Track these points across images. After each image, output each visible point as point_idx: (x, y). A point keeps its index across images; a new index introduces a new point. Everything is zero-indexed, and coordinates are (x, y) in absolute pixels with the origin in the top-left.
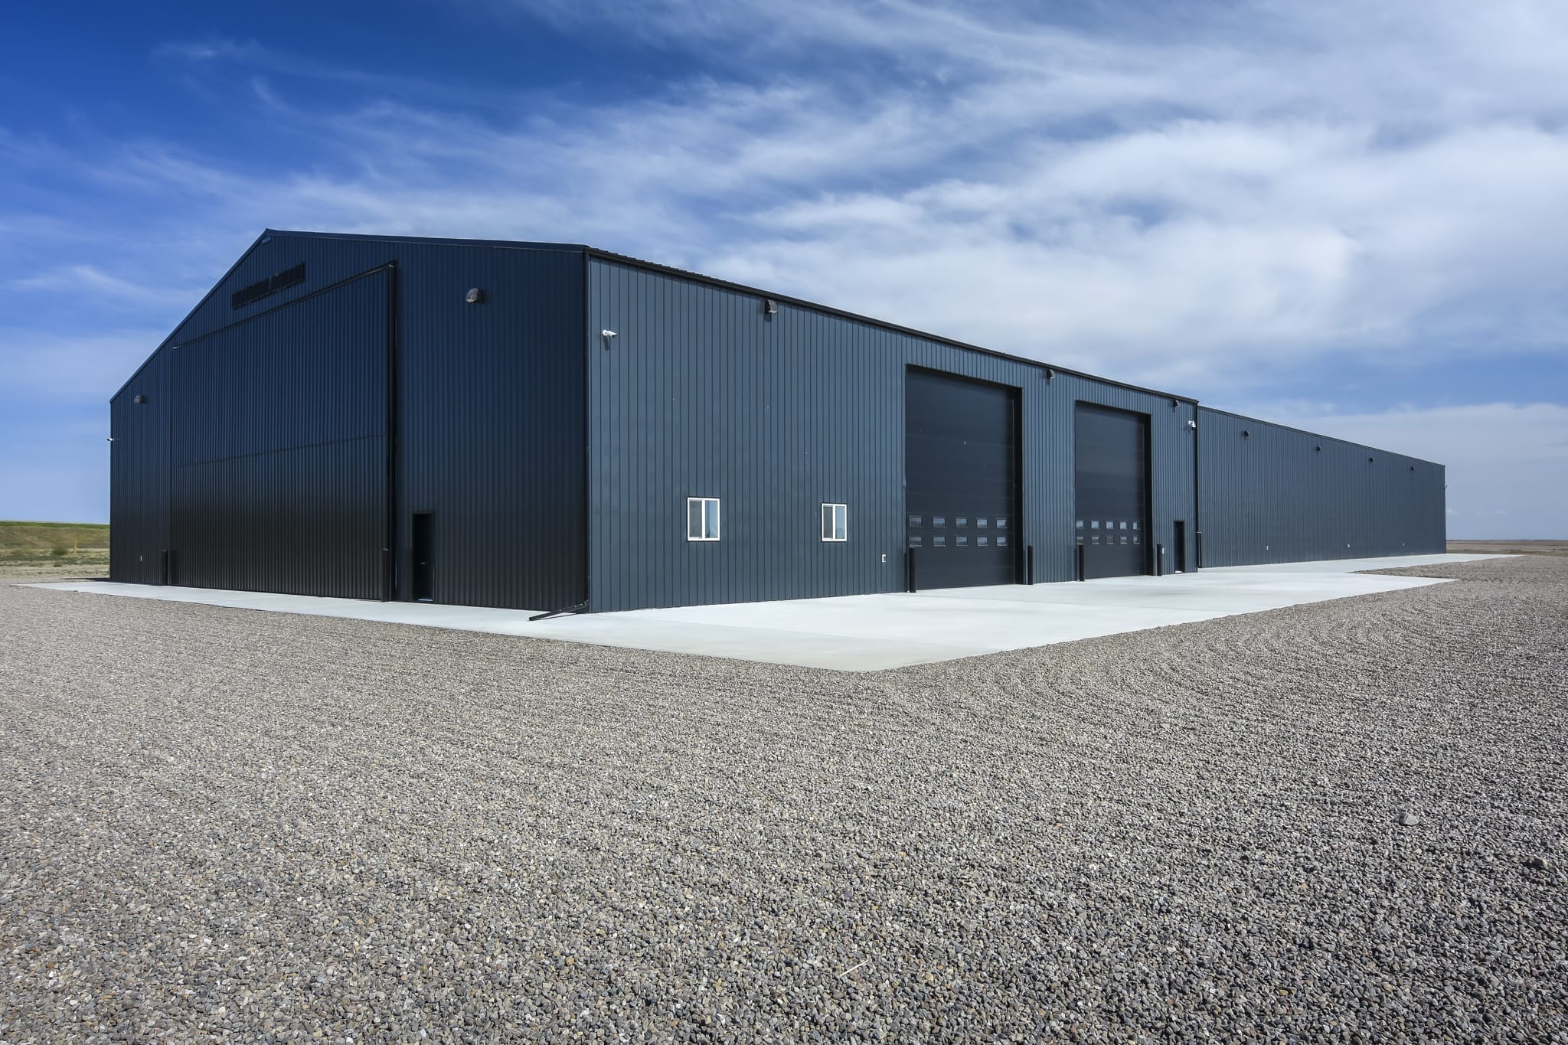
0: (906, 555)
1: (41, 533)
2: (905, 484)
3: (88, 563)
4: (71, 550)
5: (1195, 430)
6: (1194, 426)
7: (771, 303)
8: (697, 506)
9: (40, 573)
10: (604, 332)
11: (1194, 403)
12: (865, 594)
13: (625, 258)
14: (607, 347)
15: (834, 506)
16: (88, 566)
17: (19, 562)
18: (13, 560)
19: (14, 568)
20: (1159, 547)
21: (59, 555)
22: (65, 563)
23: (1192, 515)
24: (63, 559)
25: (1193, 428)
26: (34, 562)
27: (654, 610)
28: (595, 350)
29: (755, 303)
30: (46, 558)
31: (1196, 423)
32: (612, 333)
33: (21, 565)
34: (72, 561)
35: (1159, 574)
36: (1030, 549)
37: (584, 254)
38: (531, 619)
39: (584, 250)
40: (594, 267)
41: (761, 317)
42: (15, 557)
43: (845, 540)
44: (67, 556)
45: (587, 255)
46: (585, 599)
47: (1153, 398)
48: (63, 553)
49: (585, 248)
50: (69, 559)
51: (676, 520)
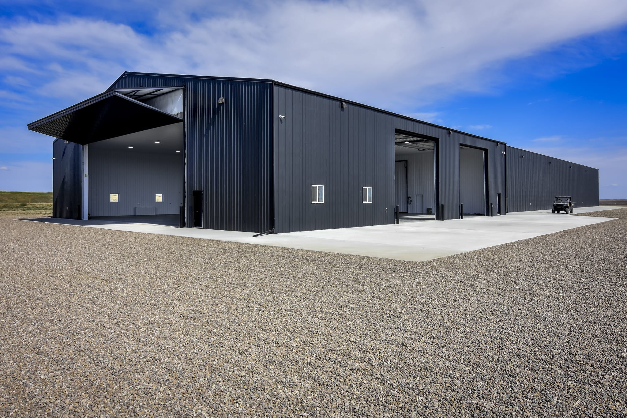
0: (395, 208)
1: (9, 196)
2: (394, 179)
3: (36, 209)
4: (28, 204)
5: (505, 155)
6: (505, 154)
7: (344, 103)
8: (315, 188)
9: (17, 214)
10: (280, 116)
11: (505, 144)
12: (379, 225)
13: (288, 85)
14: (282, 122)
15: (367, 188)
16: (37, 211)
17: (8, 209)
18: (5, 208)
19: (6, 212)
20: (491, 204)
21: (23, 206)
22: (27, 210)
23: (504, 191)
24: (25, 208)
25: (504, 155)
26: (13, 209)
27: (299, 232)
28: (276, 123)
29: (338, 103)
30: (18, 207)
31: (505, 152)
32: (283, 117)
33: (9, 210)
34: (29, 209)
35: (491, 216)
36: (442, 205)
37: (272, 84)
38: (253, 236)
39: (272, 82)
40: (276, 88)
41: (340, 109)
42: (6, 207)
43: (372, 202)
44: (27, 207)
45: (274, 84)
46: (273, 228)
47: (489, 142)
48: (25, 205)
49: (272, 81)
50: (28, 208)
51: (307, 194)
